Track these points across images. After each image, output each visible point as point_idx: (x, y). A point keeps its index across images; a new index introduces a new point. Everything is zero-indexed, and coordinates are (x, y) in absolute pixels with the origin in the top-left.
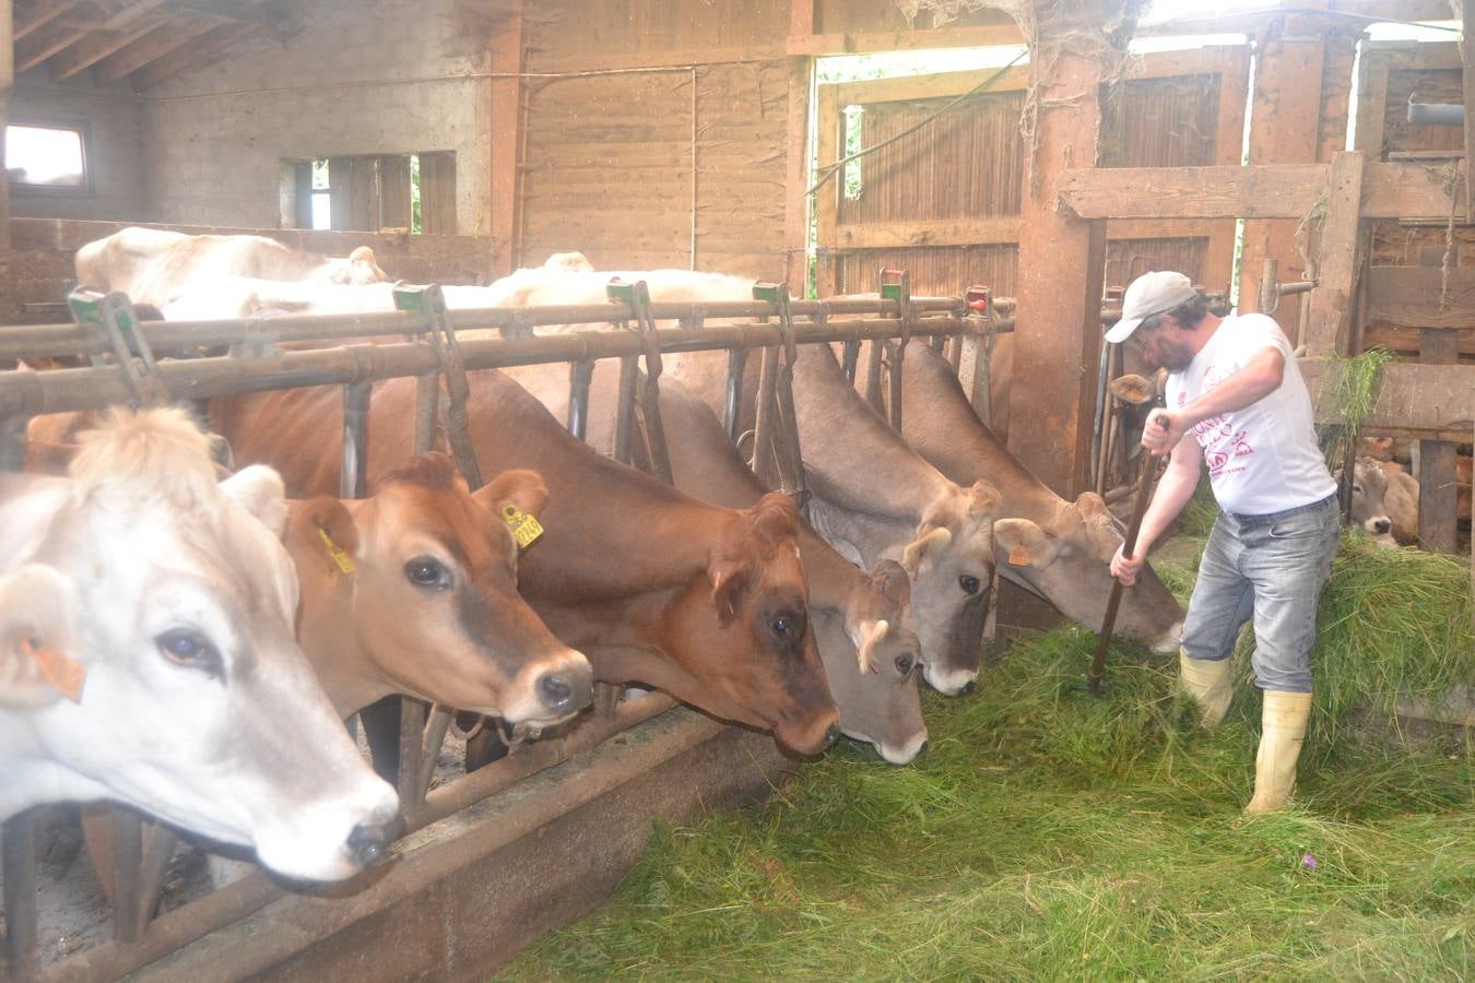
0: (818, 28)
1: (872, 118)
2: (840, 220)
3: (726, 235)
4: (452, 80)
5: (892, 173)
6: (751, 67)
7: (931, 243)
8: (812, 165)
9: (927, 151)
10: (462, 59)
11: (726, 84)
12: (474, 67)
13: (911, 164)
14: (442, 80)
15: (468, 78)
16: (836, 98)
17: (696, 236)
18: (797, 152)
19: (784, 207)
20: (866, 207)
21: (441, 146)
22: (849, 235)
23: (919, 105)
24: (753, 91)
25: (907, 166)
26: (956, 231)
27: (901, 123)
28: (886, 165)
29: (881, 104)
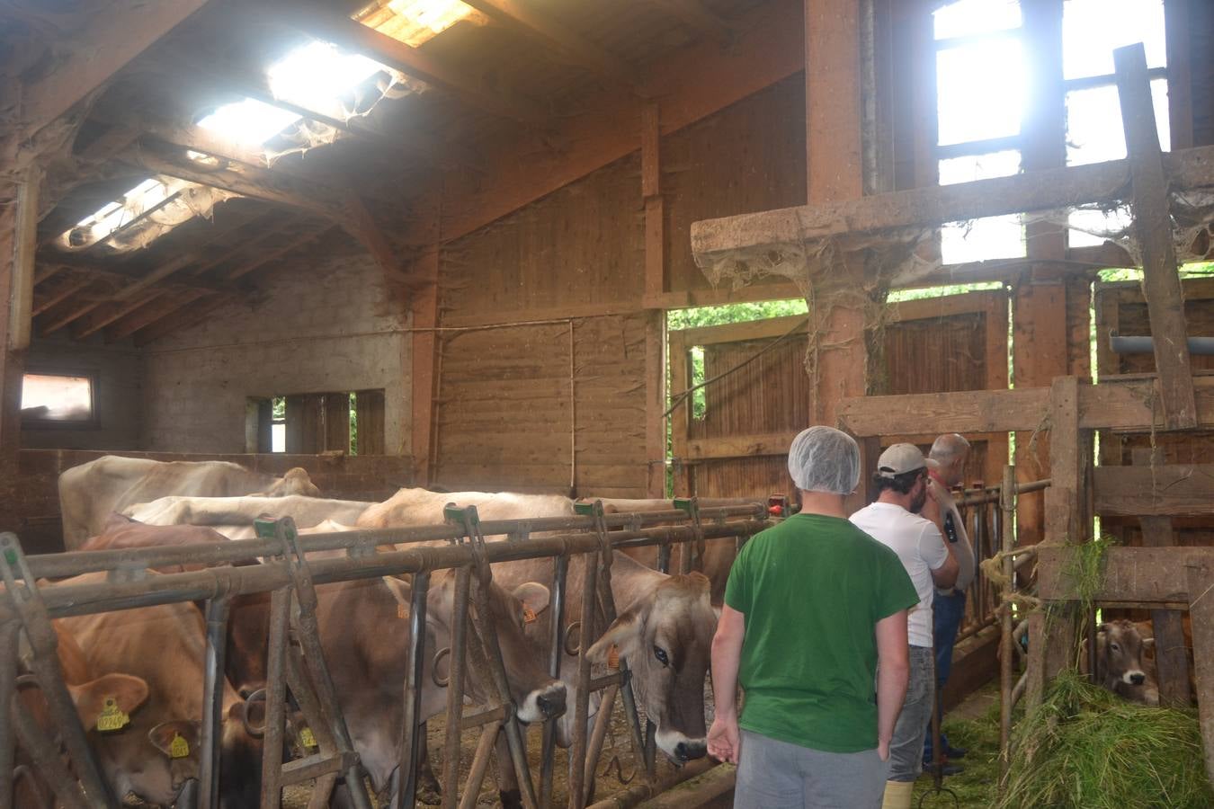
0: (667, 287)
1: (712, 355)
2: (690, 436)
3: (599, 451)
4: (382, 334)
5: (730, 399)
6: (616, 319)
7: (764, 453)
8: (667, 393)
9: (757, 380)
10: (391, 318)
11: (597, 332)
12: (400, 323)
13: (745, 390)
14: (374, 335)
15: (395, 332)
16: (683, 340)
17: (576, 452)
18: (654, 384)
19: (644, 428)
20: (710, 425)
21: (374, 385)
22: (698, 448)
23: (749, 344)
24: (618, 337)
25: (741, 392)
26: (783, 442)
27: (735, 359)
28: (725, 392)
29: (720, 345)
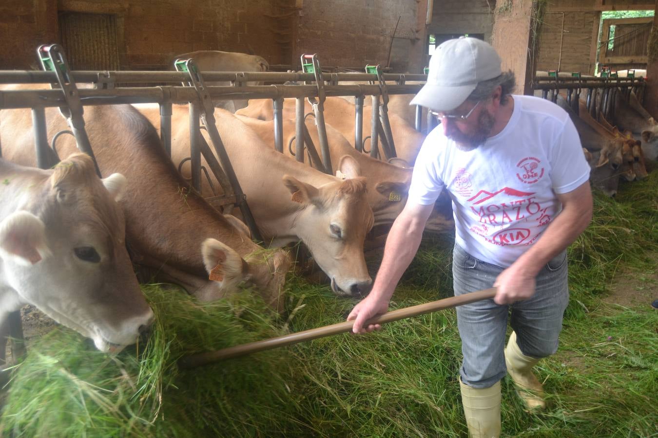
0: (604, 3)
1: (618, 28)
2: (606, 56)
3: (570, 59)
5: (623, 44)
6: (582, 13)
7: (634, 62)
8: (599, 41)
9: (634, 38)
11: (573, 17)
13: (629, 41)
14: (481, 13)
16: (608, 22)
17: (561, 59)
18: (595, 37)
19: (589, 52)
20: (614, 52)
22: (609, 60)
23: (633, 25)
24: (582, 20)
25: (628, 41)
26: (642, 60)
27: (627, 30)
28: (621, 41)
29: (622, 25)
